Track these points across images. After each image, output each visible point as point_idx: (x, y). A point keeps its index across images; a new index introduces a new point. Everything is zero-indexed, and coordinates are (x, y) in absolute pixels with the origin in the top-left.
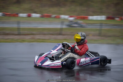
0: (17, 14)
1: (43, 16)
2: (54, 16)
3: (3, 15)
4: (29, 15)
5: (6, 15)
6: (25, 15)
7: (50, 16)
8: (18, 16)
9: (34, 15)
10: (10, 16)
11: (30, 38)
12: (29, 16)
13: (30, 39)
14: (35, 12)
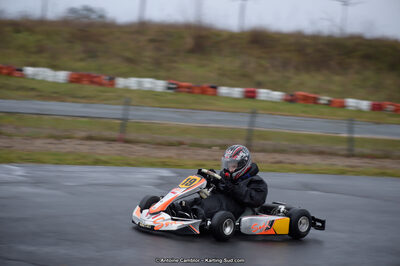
0: (215, 88)
1: (292, 100)
2: (324, 99)
3: (169, 88)
4: (247, 92)
5: (181, 87)
6: (237, 92)
7: (315, 101)
8: (216, 94)
9: (268, 93)
10: (189, 92)
12: (251, 95)
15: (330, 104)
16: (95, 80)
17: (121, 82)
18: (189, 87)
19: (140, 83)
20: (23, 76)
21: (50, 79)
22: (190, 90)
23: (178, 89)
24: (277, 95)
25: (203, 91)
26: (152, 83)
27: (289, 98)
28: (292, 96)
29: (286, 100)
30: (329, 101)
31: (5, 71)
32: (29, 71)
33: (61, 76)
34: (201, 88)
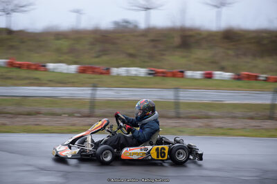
0: (182, 72)
1: (239, 78)
2: (263, 77)
3: (150, 74)
4: (206, 74)
5: (157, 73)
6: (198, 74)
7: (256, 78)
8: (183, 77)
9: (221, 74)
11: (201, 124)
12: (209, 76)
13: (200, 127)
14: (223, 69)
15: (267, 80)
16: (96, 70)
17: (115, 71)
18: (163, 73)
19: (127, 71)
20: (46, 70)
21: (65, 71)
22: (164, 75)
23: (154, 74)
24: (227, 75)
25: (174, 75)
26: (136, 70)
27: (237, 77)
28: (239, 75)
29: (235, 79)
30: (266, 78)
31: (34, 67)
32: (51, 66)
33: (73, 68)
34: (173, 73)
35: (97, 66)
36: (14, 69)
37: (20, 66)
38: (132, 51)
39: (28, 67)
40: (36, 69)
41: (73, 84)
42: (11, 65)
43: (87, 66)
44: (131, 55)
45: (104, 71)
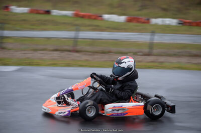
3: (180, 24)
5: (185, 23)
16: (140, 20)
17: (154, 21)
18: (189, 23)
19: (163, 21)
20: (103, 20)
21: (117, 21)
22: (190, 24)
23: (183, 24)
25: (198, 25)
26: (169, 21)
31: (93, 17)
32: (106, 16)
33: (122, 19)
34: (196, 23)
35: (140, 17)
36: (79, 19)
37: (83, 17)
38: (165, 6)
39: (90, 17)
40: (95, 19)
41: (125, 30)
42: (77, 15)
43: (132, 17)
44: (164, 10)
45: (146, 21)
